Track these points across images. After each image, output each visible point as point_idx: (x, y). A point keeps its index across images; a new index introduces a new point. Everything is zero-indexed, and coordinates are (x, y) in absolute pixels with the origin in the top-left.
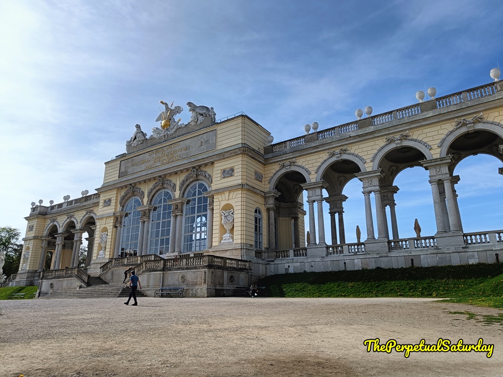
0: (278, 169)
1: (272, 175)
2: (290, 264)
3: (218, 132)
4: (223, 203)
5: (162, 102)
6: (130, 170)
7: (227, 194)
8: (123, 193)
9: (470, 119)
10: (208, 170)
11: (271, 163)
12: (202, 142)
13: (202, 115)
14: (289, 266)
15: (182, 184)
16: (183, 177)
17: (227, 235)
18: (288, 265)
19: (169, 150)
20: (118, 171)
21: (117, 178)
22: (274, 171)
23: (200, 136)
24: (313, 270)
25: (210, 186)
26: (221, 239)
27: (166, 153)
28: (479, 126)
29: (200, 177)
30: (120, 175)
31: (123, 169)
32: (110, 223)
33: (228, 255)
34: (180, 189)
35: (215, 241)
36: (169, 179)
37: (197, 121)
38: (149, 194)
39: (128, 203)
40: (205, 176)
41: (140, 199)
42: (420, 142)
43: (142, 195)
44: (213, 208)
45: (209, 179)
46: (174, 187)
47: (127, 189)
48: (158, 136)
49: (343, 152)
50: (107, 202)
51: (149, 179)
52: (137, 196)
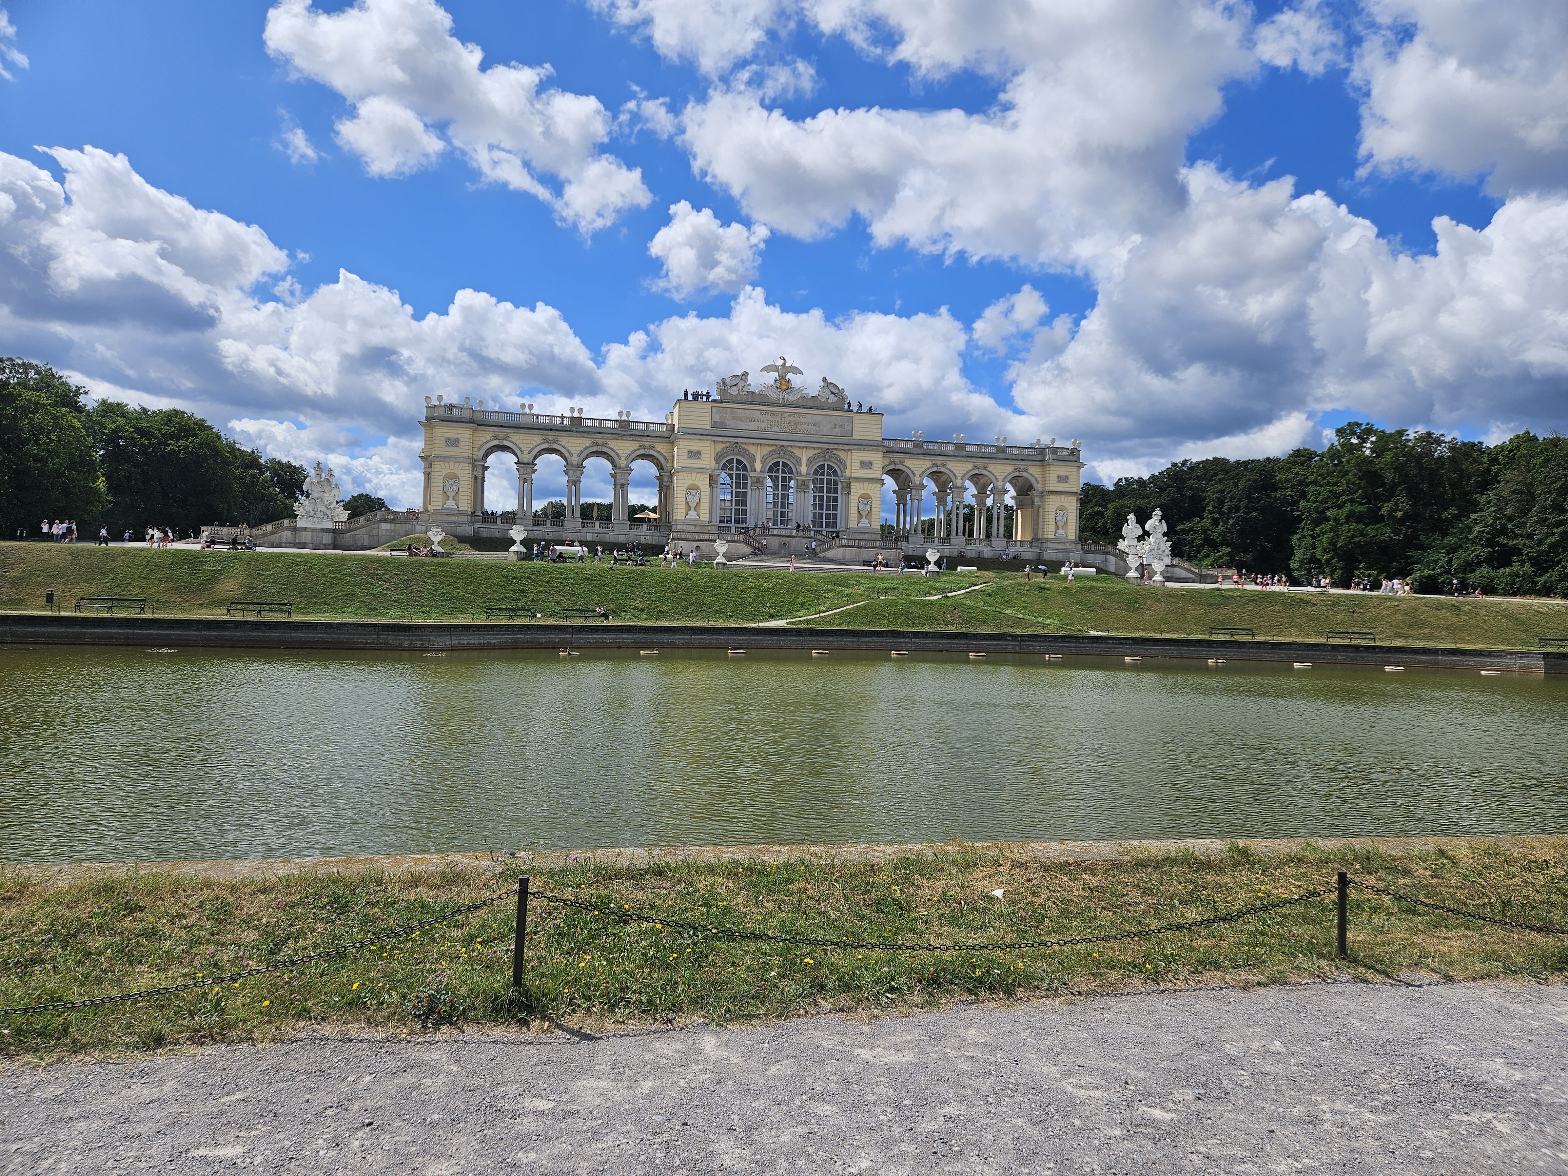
0: (887, 463)
3: (855, 421)
4: (861, 492)
5: (781, 357)
6: (730, 423)
7: (866, 484)
8: (720, 447)
9: (1022, 468)
10: (843, 456)
12: (835, 425)
13: (832, 393)
15: (810, 462)
16: (811, 453)
17: (864, 520)
19: (792, 418)
20: (709, 419)
21: (709, 427)
23: (833, 417)
24: (915, 553)
25: (843, 472)
26: (859, 522)
27: (787, 419)
28: (1025, 474)
29: (833, 460)
30: (714, 425)
31: (717, 418)
32: (703, 481)
33: (866, 536)
34: (808, 465)
35: (853, 524)
36: (792, 450)
37: (827, 399)
38: (764, 460)
39: (724, 461)
40: (840, 461)
41: (745, 462)
42: (993, 474)
43: (752, 459)
44: (849, 494)
45: (843, 464)
46: (799, 461)
47: (728, 444)
48: (774, 396)
49: (944, 465)
50: (695, 454)
51: (766, 444)
52: (743, 456)
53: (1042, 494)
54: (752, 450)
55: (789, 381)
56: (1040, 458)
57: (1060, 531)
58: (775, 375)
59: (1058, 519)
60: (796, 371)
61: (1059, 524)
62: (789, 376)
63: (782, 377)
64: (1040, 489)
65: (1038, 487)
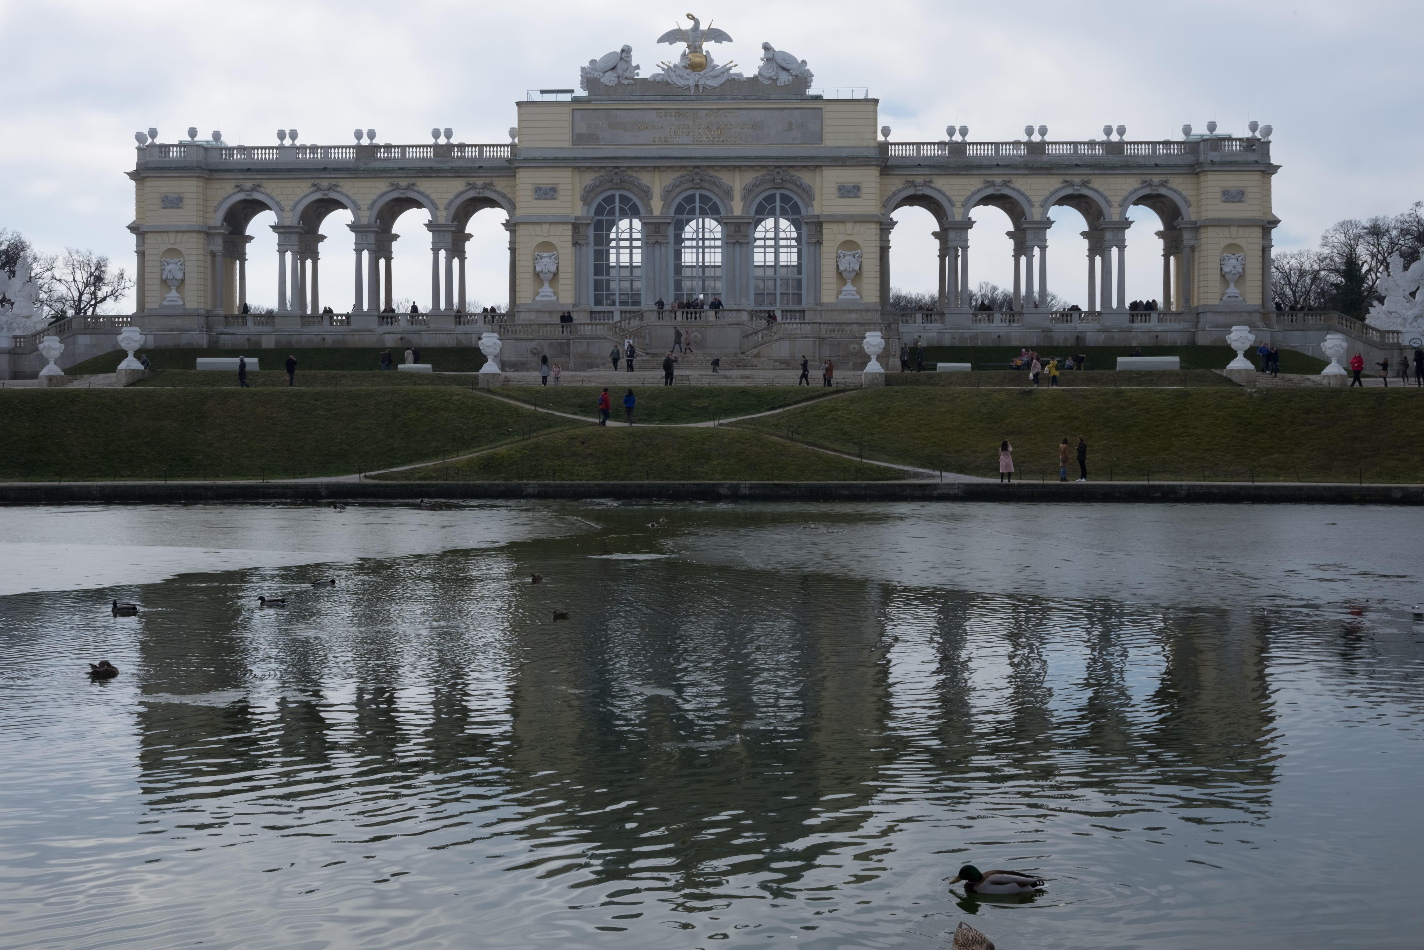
0: (900, 186)
1: (889, 194)
2: (921, 334)
4: (843, 239)
5: (688, 16)
6: (605, 135)
7: (849, 226)
8: (589, 179)
9: (1156, 180)
10: (806, 178)
11: (890, 175)
12: (791, 124)
13: (784, 70)
14: (920, 337)
15: (748, 192)
16: (750, 178)
17: (849, 287)
18: (919, 334)
19: (713, 119)
20: (569, 131)
21: (568, 144)
22: (894, 189)
23: (786, 111)
25: (809, 205)
26: (840, 292)
27: (705, 122)
28: (1163, 191)
29: (789, 185)
30: (578, 139)
31: (582, 128)
32: (563, 237)
33: (853, 317)
34: (744, 198)
35: (828, 296)
36: (715, 174)
37: (775, 81)
38: (667, 194)
39: (599, 199)
40: (800, 186)
41: (635, 199)
42: (1101, 194)
43: (646, 193)
44: (819, 243)
45: (808, 193)
46: (728, 193)
47: (602, 173)
48: (681, 82)
49: (1006, 184)
50: (546, 193)
51: (668, 167)
52: (629, 190)
53: (1196, 228)
54: (645, 179)
55: (707, 56)
56: (1190, 159)
57: (1232, 290)
58: (681, 47)
59: (1226, 269)
60: (719, 36)
61: (1228, 277)
62: (708, 46)
63: (695, 48)
64: (1193, 218)
65: (1190, 214)
